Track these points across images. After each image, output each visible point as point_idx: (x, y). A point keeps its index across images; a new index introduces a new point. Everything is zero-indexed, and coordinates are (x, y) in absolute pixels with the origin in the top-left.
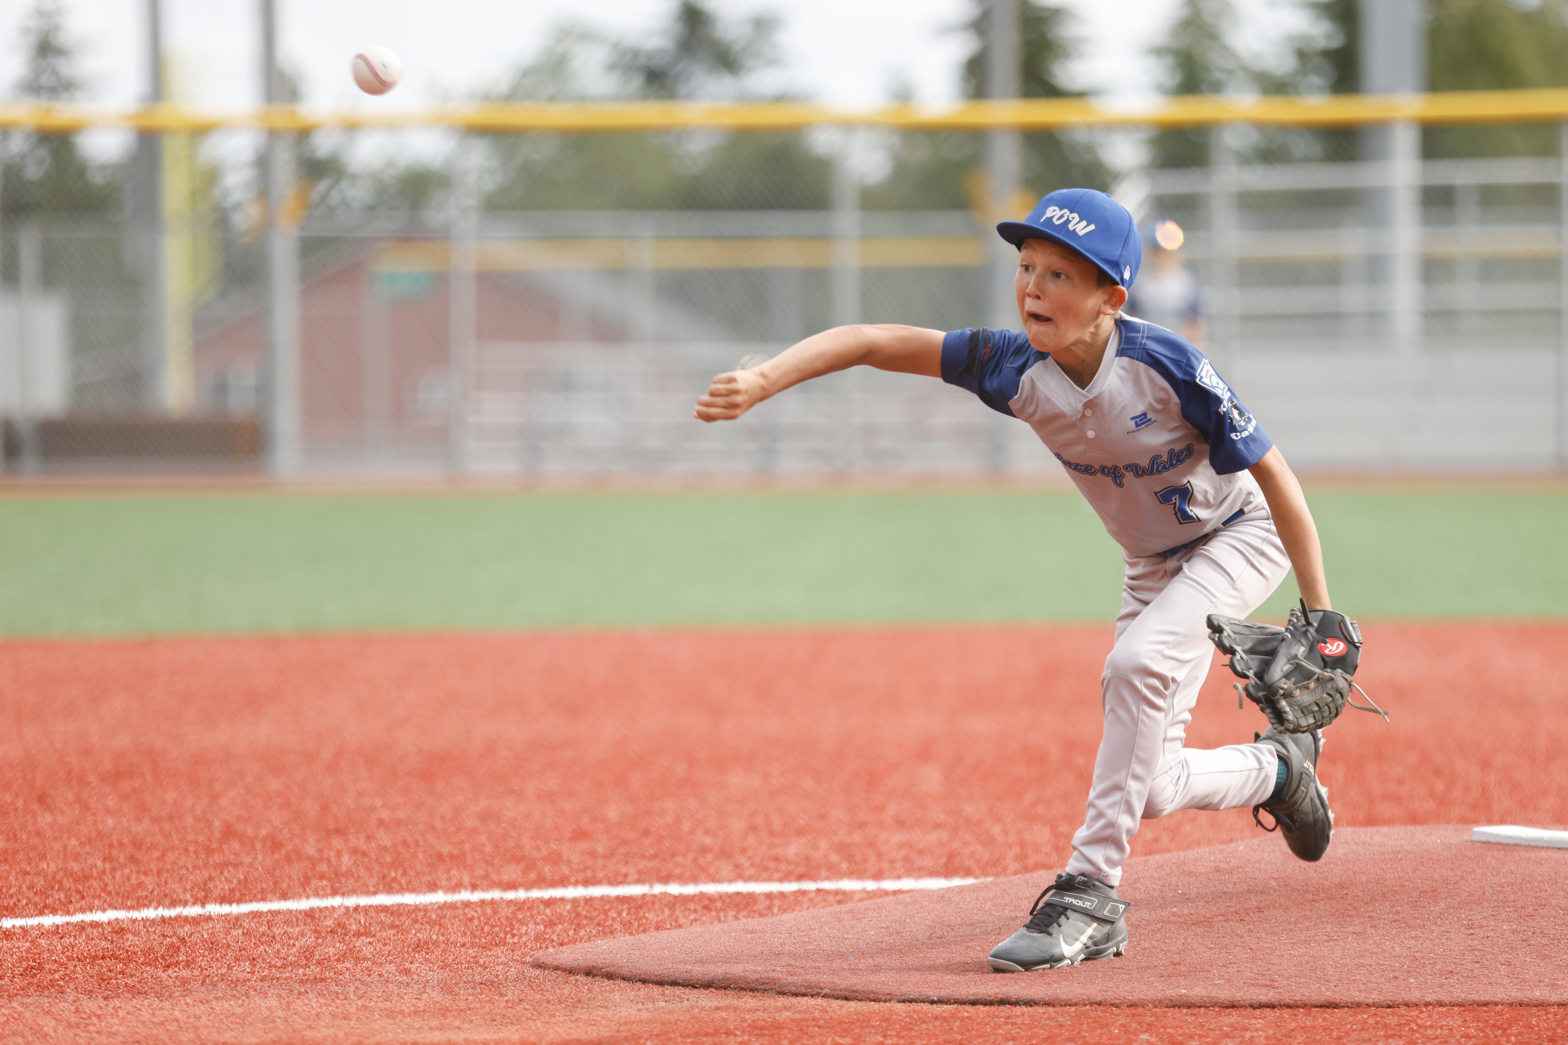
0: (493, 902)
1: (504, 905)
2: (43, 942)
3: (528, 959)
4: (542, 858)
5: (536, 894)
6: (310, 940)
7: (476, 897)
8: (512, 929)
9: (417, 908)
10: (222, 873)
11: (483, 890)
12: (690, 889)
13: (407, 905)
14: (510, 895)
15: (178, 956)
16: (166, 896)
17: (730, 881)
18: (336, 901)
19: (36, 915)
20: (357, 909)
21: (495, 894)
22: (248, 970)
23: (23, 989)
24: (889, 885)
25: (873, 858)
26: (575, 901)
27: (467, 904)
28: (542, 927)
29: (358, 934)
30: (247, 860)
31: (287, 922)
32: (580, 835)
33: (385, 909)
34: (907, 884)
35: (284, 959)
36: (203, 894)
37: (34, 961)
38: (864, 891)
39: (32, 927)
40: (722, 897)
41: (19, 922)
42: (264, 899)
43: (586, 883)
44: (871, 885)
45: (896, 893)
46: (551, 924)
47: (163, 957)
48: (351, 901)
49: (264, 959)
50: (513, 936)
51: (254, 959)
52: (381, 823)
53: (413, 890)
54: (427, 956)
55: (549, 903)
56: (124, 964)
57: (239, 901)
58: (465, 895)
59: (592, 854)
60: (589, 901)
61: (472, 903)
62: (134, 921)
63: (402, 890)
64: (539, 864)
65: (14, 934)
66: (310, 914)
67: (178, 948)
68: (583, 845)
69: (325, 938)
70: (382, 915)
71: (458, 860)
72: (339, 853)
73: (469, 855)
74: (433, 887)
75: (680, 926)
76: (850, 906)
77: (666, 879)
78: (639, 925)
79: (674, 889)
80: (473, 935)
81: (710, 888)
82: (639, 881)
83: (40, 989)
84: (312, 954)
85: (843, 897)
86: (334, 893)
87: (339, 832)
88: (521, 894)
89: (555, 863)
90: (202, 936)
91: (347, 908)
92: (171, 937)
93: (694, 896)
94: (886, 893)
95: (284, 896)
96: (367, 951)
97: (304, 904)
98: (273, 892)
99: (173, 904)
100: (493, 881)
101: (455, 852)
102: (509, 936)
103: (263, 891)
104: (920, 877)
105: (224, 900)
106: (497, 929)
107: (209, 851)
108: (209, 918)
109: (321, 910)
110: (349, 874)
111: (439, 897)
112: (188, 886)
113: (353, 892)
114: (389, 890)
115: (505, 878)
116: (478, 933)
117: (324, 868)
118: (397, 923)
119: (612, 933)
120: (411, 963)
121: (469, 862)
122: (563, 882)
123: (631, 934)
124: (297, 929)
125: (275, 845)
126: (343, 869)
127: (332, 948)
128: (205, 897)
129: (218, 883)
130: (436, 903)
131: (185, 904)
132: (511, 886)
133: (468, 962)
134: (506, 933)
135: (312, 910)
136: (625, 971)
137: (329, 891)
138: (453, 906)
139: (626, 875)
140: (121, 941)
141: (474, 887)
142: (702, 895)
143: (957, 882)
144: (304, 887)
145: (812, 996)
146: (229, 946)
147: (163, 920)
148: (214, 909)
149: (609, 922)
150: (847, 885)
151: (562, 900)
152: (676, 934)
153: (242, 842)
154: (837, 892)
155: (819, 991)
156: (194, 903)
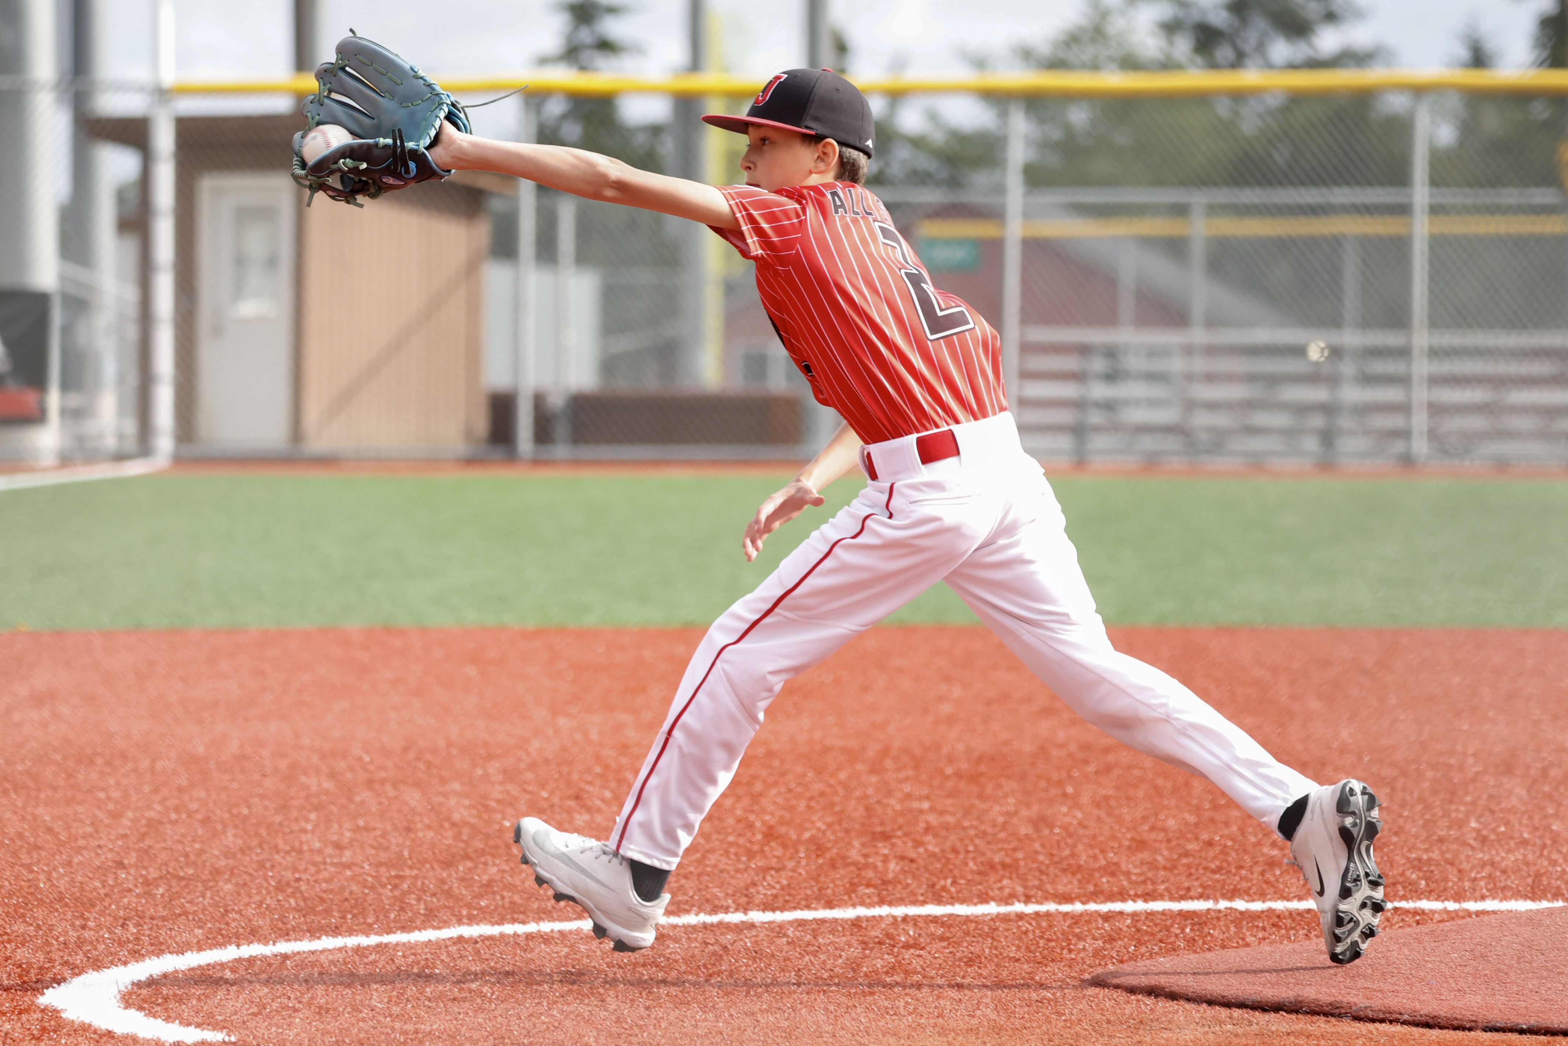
0: (1048, 914)
1: (1060, 918)
2: (583, 948)
3: (1087, 976)
4: (1100, 868)
5: (1092, 907)
6: (855, 951)
7: (1031, 908)
8: (1069, 945)
9: (968, 919)
10: (764, 879)
11: (1038, 902)
12: (1257, 906)
13: (958, 916)
14: (1066, 908)
15: (721, 965)
16: (707, 901)
17: (1300, 898)
18: (884, 911)
19: (575, 919)
20: (905, 919)
21: (1051, 907)
22: (794, 981)
23: (563, 996)
24: (1472, 906)
25: (1453, 877)
26: (1134, 915)
27: (1021, 916)
28: (1100, 943)
29: (907, 946)
30: (790, 864)
31: (833, 932)
32: (1141, 844)
33: (934, 920)
34: (1490, 905)
35: (832, 970)
36: (745, 899)
37: (573, 967)
38: (1446, 911)
39: (571, 932)
40: (1291, 914)
41: (558, 926)
42: (808, 907)
43: (1148, 897)
44: (1451, 906)
45: (1478, 914)
46: (1110, 939)
47: (705, 966)
48: (899, 911)
49: (810, 970)
50: (1070, 951)
51: (799, 970)
52: (928, 829)
53: (963, 901)
54: (980, 971)
55: (1107, 917)
56: (666, 972)
57: (782, 909)
58: (1018, 907)
59: (1153, 865)
60: (1150, 915)
61: (1026, 915)
62: (675, 927)
63: (953, 900)
64: (1097, 875)
65: (553, 938)
66: (856, 924)
67: (721, 956)
68: (1145, 855)
69: (872, 949)
70: (932, 926)
71: (1010, 868)
72: (886, 860)
73: (1022, 863)
74: (984, 899)
75: (1248, 945)
76: (1430, 926)
77: (1232, 895)
78: (1204, 943)
79: (1240, 905)
80: (1028, 949)
81: (1280, 905)
82: (1201, 897)
83: (580, 997)
84: (859, 966)
85: (1421, 916)
86: (882, 902)
87: (886, 837)
88: (1078, 907)
89: (1113, 874)
90: (746, 943)
91: (894, 917)
92: (712, 945)
93: (1262, 912)
94: (1469, 914)
95: (830, 905)
96: (916, 964)
97: (849, 913)
98: (818, 899)
99: (715, 910)
100: (1047, 892)
101: (1008, 860)
102: (1065, 952)
103: (807, 898)
104: (1505, 898)
105: (767, 907)
106: (1053, 944)
107: (751, 854)
108: (752, 926)
109: (868, 919)
110: (896, 881)
111: (992, 909)
112: (730, 891)
113: (901, 901)
114: (939, 900)
115: (1061, 889)
116: (1033, 948)
117: (870, 874)
118: (948, 935)
119: (1174, 950)
120: (963, 977)
121: (1022, 870)
122: (1123, 896)
123: (1195, 952)
124: (844, 939)
125: (819, 849)
126: (891, 876)
127: (880, 961)
128: (748, 903)
129: (760, 888)
130: (989, 914)
131: (726, 910)
132: (1067, 898)
133: (1023, 978)
134: (1062, 949)
135: (858, 919)
136: (1190, 992)
137: (876, 899)
138: (1005, 918)
139: (1189, 889)
140: (662, 948)
141: (1028, 899)
142: (1271, 911)
143: (1544, 904)
144: (850, 896)
145: (1391, 1022)
146: (773, 956)
147: (705, 927)
148: (757, 916)
149: (1172, 939)
150: (1425, 904)
151: (1121, 913)
152: (1242, 952)
153: (785, 846)
154: (1415, 912)
155: (1399, 1017)
156: (737, 910)
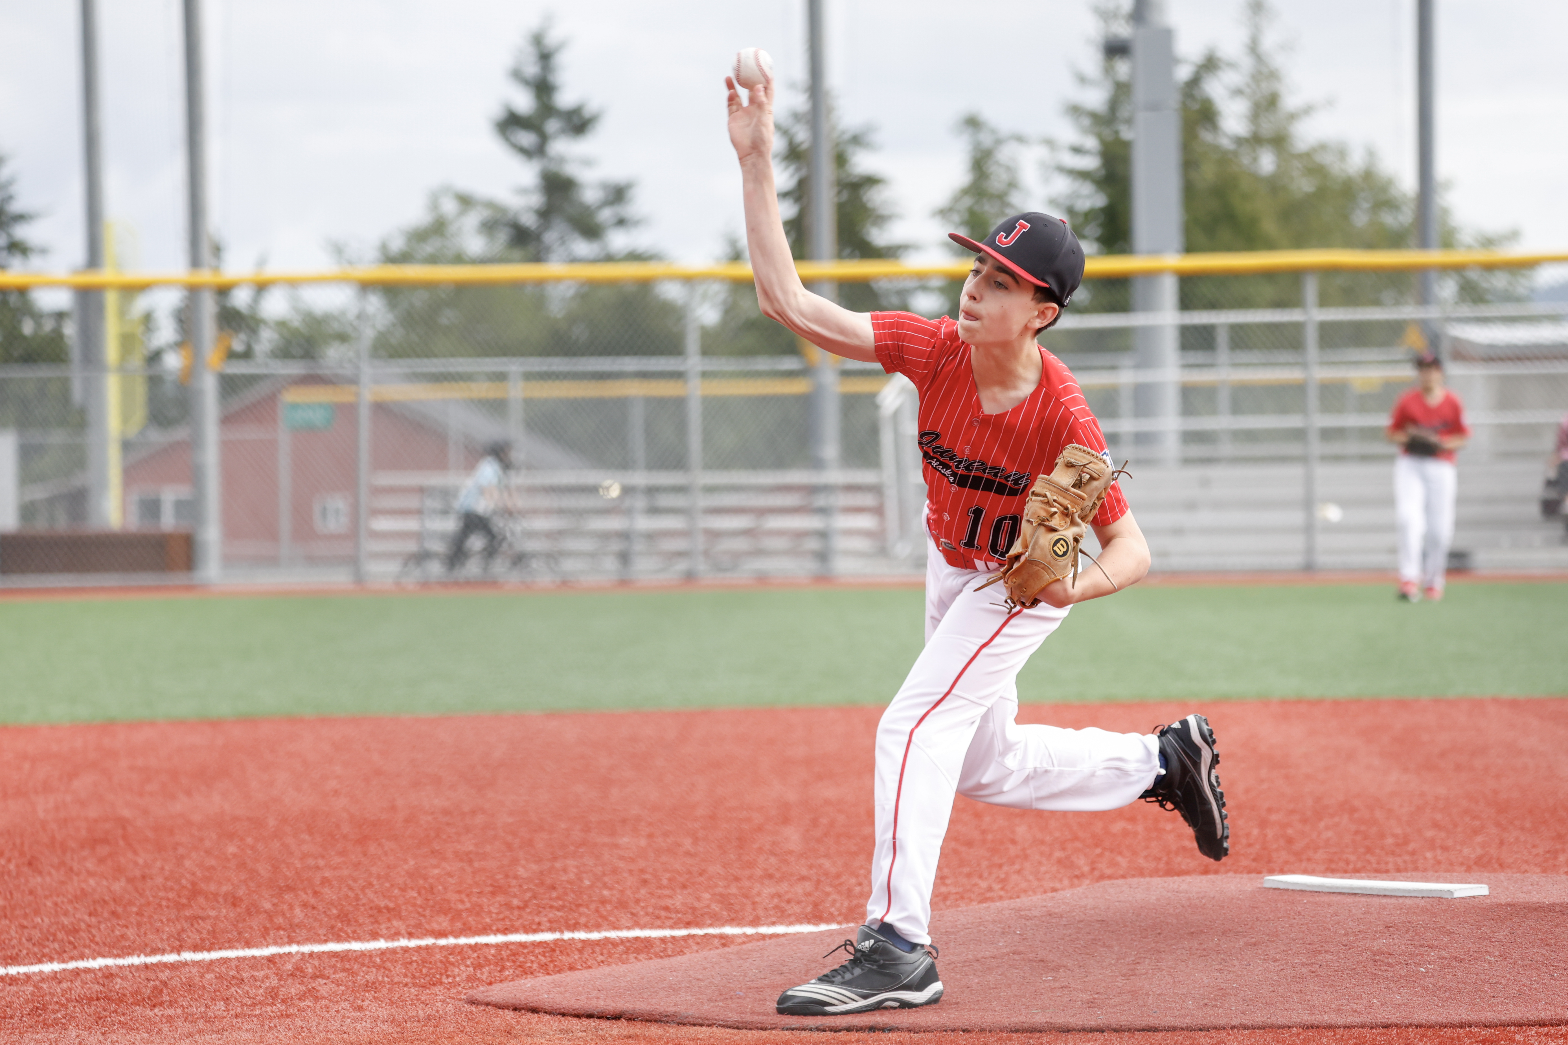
0: (427, 948)
1: (437, 950)
2: (45, 986)
3: (463, 997)
4: (467, 909)
5: (463, 941)
6: (274, 982)
7: (413, 943)
8: (447, 971)
9: (363, 954)
10: (192, 925)
11: (418, 938)
12: (595, 936)
13: (355, 951)
14: (442, 942)
15: (162, 997)
16: (146, 945)
17: (629, 928)
18: (294, 949)
19: (36, 963)
20: (311, 955)
21: (429, 941)
22: (223, 1008)
23: (31, 1027)
24: (764, 930)
25: (749, 908)
26: (497, 946)
27: (406, 950)
28: (471, 969)
29: (315, 977)
30: (213, 913)
31: (253, 967)
32: (497, 890)
33: (334, 954)
34: (780, 929)
35: (254, 998)
36: (178, 943)
37: (38, 1002)
38: (745, 935)
39: (34, 973)
40: (623, 941)
41: (23, 969)
42: (231, 947)
43: (505, 931)
44: (750, 931)
45: (772, 936)
46: (478, 966)
47: (149, 998)
48: (306, 949)
49: (236, 999)
50: (448, 976)
51: (227, 999)
52: (325, 881)
53: (358, 939)
54: (376, 995)
55: (475, 948)
56: (116, 1004)
57: (209, 950)
58: (404, 942)
59: (508, 906)
60: (509, 946)
61: (410, 949)
62: (121, 968)
63: (348, 939)
64: (464, 915)
65: (19, 979)
66: (271, 959)
67: (162, 990)
68: (500, 899)
69: (285, 981)
70: (334, 960)
71: (394, 912)
72: (291, 907)
73: (403, 907)
74: (375, 936)
75: (590, 967)
76: (732, 949)
77: (574, 927)
78: (555, 966)
79: (581, 935)
80: (414, 977)
81: (613, 934)
82: (551, 930)
83: (46, 1027)
84: (277, 995)
85: (725, 941)
86: (291, 941)
87: (290, 889)
88: (451, 941)
89: (478, 914)
90: (181, 979)
91: (303, 954)
92: (154, 981)
93: (599, 940)
94: (763, 937)
95: (248, 945)
96: (324, 991)
97: (266, 952)
98: (238, 941)
99: (154, 951)
100: (426, 929)
101: (391, 905)
102: (444, 977)
103: (230, 941)
104: (791, 923)
105: (196, 948)
106: (433, 971)
107: (180, 907)
108: (185, 964)
109: (280, 956)
110: (300, 926)
111: (382, 944)
112: (165, 937)
113: (308, 940)
114: (339, 939)
115: (435, 926)
116: (417, 974)
117: (280, 920)
118: (347, 966)
119: (532, 973)
120: (363, 1001)
121: (404, 913)
122: (485, 930)
123: (548, 974)
124: (262, 973)
125: (236, 901)
126: (297, 921)
127: (294, 989)
128: (181, 946)
129: (190, 934)
130: (379, 949)
131: (163, 952)
132: (442, 934)
133: (412, 1000)
134: (441, 974)
135: (273, 956)
136: (547, 1006)
137: (286, 940)
138: (394, 951)
139: (539, 924)
140: (111, 984)
141: (411, 935)
142: (607, 939)
143: (823, 927)
144: (264, 937)
145: (709, 1026)
146: (204, 988)
147: (146, 966)
148: (188, 956)
149: (529, 965)
150: (729, 930)
151: (487, 945)
152: (586, 974)
153: (207, 899)
154: (722, 937)
156: (172, 952)
